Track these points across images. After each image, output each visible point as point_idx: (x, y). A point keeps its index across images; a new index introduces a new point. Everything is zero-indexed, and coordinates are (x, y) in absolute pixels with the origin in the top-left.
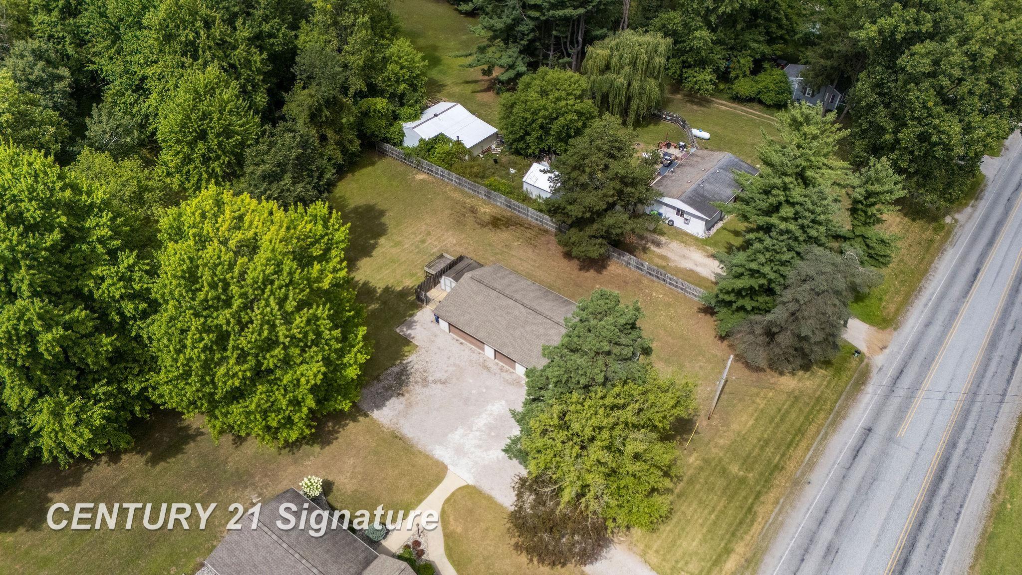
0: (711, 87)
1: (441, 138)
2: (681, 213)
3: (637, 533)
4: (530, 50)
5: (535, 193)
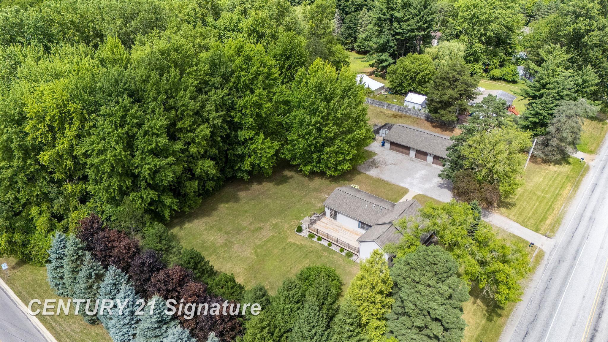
3: (503, 210)
4: (393, 56)
5: (410, 106)
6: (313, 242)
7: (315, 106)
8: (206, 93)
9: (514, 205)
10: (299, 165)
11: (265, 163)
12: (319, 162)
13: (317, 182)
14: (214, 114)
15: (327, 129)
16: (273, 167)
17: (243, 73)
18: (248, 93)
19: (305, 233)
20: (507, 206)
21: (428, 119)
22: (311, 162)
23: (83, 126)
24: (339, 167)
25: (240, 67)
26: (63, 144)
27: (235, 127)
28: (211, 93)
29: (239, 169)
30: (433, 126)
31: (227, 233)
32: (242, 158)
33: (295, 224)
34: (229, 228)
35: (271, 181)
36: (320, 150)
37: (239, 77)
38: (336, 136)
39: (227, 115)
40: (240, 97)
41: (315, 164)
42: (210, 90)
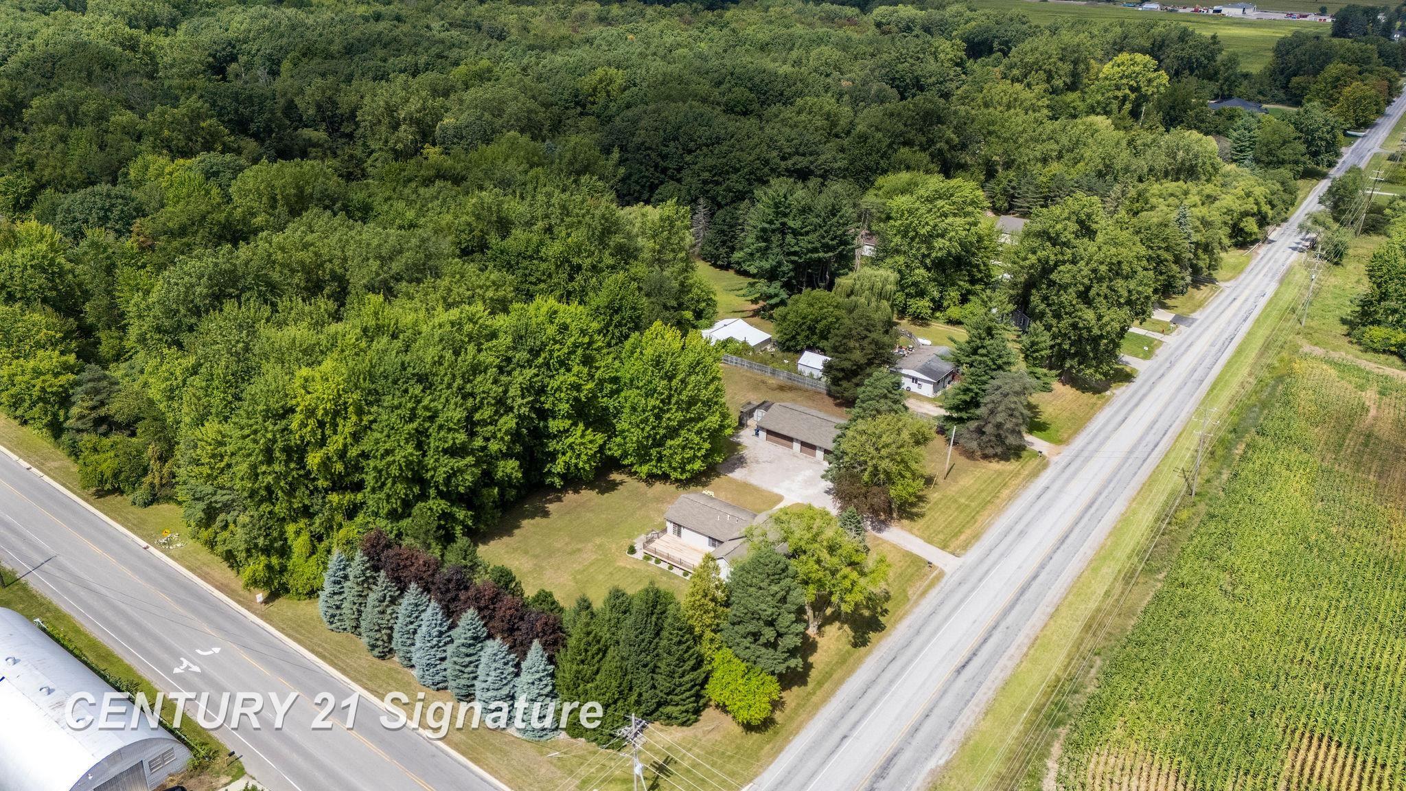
0: (929, 311)
1: (730, 340)
2: (915, 380)
3: (905, 522)
4: (788, 286)
5: (807, 372)
6: (649, 565)
7: (651, 386)
8: (509, 373)
9: (922, 515)
10: (632, 465)
11: (585, 463)
12: (660, 460)
13: (659, 486)
14: (519, 401)
15: (668, 415)
16: (596, 468)
17: (557, 346)
18: (562, 370)
19: (639, 555)
20: (912, 517)
21: (830, 394)
22: (651, 460)
23: (361, 420)
24: (688, 467)
25: (554, 339)
26: (336, 443)
27: (544, 414)
28: (516, 373)
29: (549, 471)
30: (837, 405)
31: (536, 556)
32: (553, 456)
33: (626, 544)
34: (538, 551)
35: (592, 489)
36: (659, 443)
37: (551, 351)
38: (681, 425)
39: (536, 401)
40: (552, 377)
41: (654, 463)
42: (514, 369)
